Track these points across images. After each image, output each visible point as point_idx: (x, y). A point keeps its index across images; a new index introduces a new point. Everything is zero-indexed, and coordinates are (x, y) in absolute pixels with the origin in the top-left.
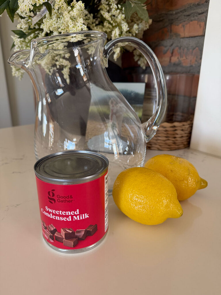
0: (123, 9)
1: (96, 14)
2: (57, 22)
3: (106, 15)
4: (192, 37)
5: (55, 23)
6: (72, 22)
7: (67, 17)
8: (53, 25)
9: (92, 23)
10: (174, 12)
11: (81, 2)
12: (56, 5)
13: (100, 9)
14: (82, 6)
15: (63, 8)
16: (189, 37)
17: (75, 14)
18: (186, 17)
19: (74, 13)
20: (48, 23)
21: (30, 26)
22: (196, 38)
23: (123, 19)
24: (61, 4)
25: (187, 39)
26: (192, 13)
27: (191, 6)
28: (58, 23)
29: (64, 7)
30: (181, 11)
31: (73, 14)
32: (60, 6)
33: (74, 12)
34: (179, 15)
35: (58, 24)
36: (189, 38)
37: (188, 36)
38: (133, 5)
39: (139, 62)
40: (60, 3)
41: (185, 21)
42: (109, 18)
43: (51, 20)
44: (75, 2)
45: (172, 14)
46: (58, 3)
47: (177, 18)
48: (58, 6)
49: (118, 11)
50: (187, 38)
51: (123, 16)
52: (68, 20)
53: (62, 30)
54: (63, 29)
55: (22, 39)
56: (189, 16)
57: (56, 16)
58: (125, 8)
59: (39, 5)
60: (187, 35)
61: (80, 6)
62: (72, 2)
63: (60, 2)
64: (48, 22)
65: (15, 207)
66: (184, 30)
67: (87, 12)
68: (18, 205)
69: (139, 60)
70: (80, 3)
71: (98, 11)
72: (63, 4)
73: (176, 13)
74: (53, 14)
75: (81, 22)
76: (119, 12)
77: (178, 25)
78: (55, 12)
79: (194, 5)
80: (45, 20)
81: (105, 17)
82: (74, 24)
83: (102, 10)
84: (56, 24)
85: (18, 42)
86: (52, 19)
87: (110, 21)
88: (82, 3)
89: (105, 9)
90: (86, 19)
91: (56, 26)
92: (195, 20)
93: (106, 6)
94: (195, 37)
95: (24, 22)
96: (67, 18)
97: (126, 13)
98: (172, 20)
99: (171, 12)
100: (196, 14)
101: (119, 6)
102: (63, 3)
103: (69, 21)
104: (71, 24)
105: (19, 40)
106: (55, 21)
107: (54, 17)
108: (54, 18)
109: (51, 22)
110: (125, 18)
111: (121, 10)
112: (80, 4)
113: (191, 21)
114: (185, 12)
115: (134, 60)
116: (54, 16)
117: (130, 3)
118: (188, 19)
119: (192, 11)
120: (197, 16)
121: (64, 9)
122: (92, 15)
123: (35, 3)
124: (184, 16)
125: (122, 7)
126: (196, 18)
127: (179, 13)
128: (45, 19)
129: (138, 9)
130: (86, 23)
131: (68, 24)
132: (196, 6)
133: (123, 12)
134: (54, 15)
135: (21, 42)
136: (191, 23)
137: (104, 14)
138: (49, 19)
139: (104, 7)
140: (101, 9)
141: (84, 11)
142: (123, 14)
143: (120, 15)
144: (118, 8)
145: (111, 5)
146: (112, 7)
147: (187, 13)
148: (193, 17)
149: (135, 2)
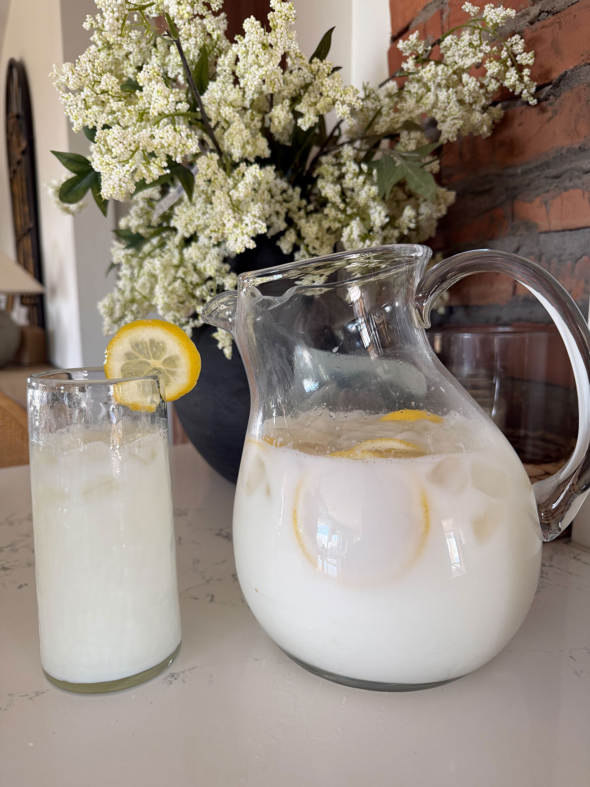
0: (375, 172)
1: (309, 187)
2: (204, 214)
3: (328, 190)
4: (570, 230)
5: (200, 215)
6: (232, 215)
7: (220, 202)
8: (193, 221)
9: (297, 210)
10: (519, 171)
11: (257, 167)
12: (200, 175)
13: (317, 176)
14: (258, 176)
15: (216, 181)
17: (242, 195)
18: (550, 181)
19: (240, 193)
20: (184, 216)
21: (150, 221)
23: (372, 196)
24: (211, 174)
25: (556, 235)
26: (567, 171)
27: (562, 154)
28: (207, 216)
29: (219, 180)
30: (537, 167)
31: (237, 195)
32: (209, 177)
33: (240, 190)
34: (532, 176)
35: (207, 218)
36: (561, 233)
37: (559, 228)
38: (398, 163)
40: (210, 172)
41: (548, 191)
42: (335, 198)
43: (191, 209)
44: (243, 167)
45: (512, 176)
46: (204, 173)
47: (529, 185)
49: (362, 178)
50: (557, 231)
51: (374, 189)
52: (222, 210)
53: (212, 231)
54: (215, 231)
55: (130, 251)
56: (557, 177)
57: (204, 199)
58: (378, 171)
59: (152, 181)
60: (556, 224)
61: (255, 177)
62: (238, 169)
63: (210, 169)
64: (185, 213)
66: (548, 213)
67: (283, 184)
70: (254, 170)
71: (314, 181)
72: (216, 174)
73: (525, 173)
74: (194, 196)
75: (254, 213)
76: (363, 181)
77: (530, 202)
78: (203, 191)
79: (569, 150)
80: (178, 209)
81: (325, 195)
82: (237, 218)
83: (323, 178)
84: (201, 218)
85: (121, 256)
86: (194, 205)
87: (338, 204)
89: (330, 176)
90: (286, 201)
91: (201, 222)
92: (575, 187)
93: (331, 169)
95: (137, 212)
96: (220, 207)
97: (380, 183)
98: (515, 188)
99: (511, 171)
100: (576, 174)
101: (365, 167)
102: (216, 171)
103: (226, 213)
104: (229, 220)
105: (124, 252)
106: (201, 212)
107: (199, 202)
108: (200, 205)
109: (190, 214)
110: (379, 194)
111: (369, 175)
112: (254, 173)
113: (566, 189)
114: (548, 168)
116: (199, 199)
117: (392, 157)
118: (557, 186)
119: (567, 166)
120: (579, 178)
121: (218, 184)
122: (298, 190)
123: (141, 179)
124: (547, 177)
125: (370, 169)
126: (578, 182)
127: (530, 171)
128: (180, 206)
129: (409, 172)
130: (282, 209)
131: (223, 219)
132: (575, 154)
133: (375, 180)
134: (200, 196)
135: (127, 258)
136: (565, 194)
137: (323, 188)
138: (188, 207)
139: (328, 171)
140: (321, 176)
142: (373, 184)
143: (367, 188)
144: (361, 172)
145: (344, 165)
146: (347, 169)
147: (553, 171)
148: (570, 181)
149: (404, 154)
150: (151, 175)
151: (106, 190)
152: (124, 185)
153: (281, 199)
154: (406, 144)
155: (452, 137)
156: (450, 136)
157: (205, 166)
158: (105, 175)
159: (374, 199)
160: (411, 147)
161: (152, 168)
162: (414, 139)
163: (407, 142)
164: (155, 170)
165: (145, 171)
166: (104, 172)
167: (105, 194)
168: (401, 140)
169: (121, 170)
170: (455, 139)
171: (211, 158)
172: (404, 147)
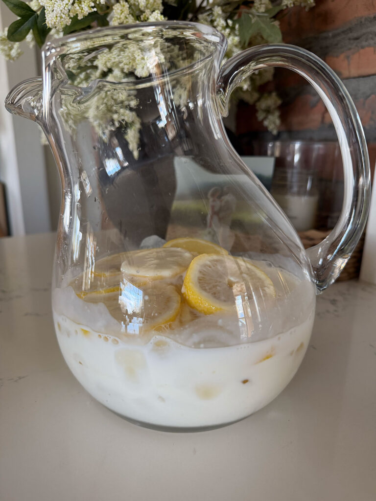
0: (237, 26)
4: (364, 77)
10: (330, 34)
11: (158, 13)
12: (116, 19)
16: (359, 77)
18: (352, 41)
22: (372, 77)
23: (235, 44)
24: (123, 18)
25: (354, 80)
26: (364, 34)
27: (361, 22)
30: (343, 32)
32: (122, 20)
34: (339, 38)
35: (121, 58)
36: (357, 79)
37: (356, 75)
38: (253, 21)
39: (266, 123)
40: (123, 16)
41: (350, 49)
44: (148, 13)
45: (326, 38)
46: (119, 17)
47: (337, 45)
48: (119, 21)
49: (228, 31)
50: (354, 78)
51: (237, 39)
53: (125, 64)
54: (127, 64)
56: (357, 39)
58: (240, 26)
59: (82, 17)
60: (354, 72)
61: (157, 19)
62: (144, 14)
63: (123, 14)
65: (16, 381)
66: (349, 65)
68: (20, 378)
69: (265, 118)
70: (156, 14)
72: (127, 18)
73: (334, 36)
76: (228, 32)
77: (337, 57)
79: (366, 19)
88: (159, 15)
92: (369, 46)
94: (369, 76)
97: (241, 35)
98: (327, 47)
99: (324, 35)
100: (371, 36)
101: (230, 22)
102: (127, 16)
110: (240, 42)
111: (233, 29)
112: (156, 17)
113: (363, 47)
114: (351, 32)
115: (256, 118)
117: (249, 17)
118: (356, 46)
119: (364, 31)
120: (372, 39)
123: (75, 15)
124: (350, 39)
125: (234, 24)
126: (372, 42)
127: (338, 34)
129: (263, 25)
132: (371, 22)
133: (237, 32)
136: (362, 51)
142: (236, 35)
143: (231, 38)
144: (227, 26)
145: (215, 20)
146: (217, 23)
147: (355, 34)
148: (366, 41)
149: (258, 14)
150: (83, 11)
151: (50, 19)
152: (63, 16)
154: (258, 8)
155: (291, 4)
156: (289, 3)
157: (119, 11)
158: (48, 8)
159: (236, 46)
160: (262, 9)
161: (83, 6)
162: (264, 4)
163: (259, 6)
164: (86, 7)
165: (78, 8)
166: (48, 5)
167: (50, 22)
168: (255, 4)
169: (61, 4)
170: (292, 5)
171: (124, 6)
172: (257, 10)
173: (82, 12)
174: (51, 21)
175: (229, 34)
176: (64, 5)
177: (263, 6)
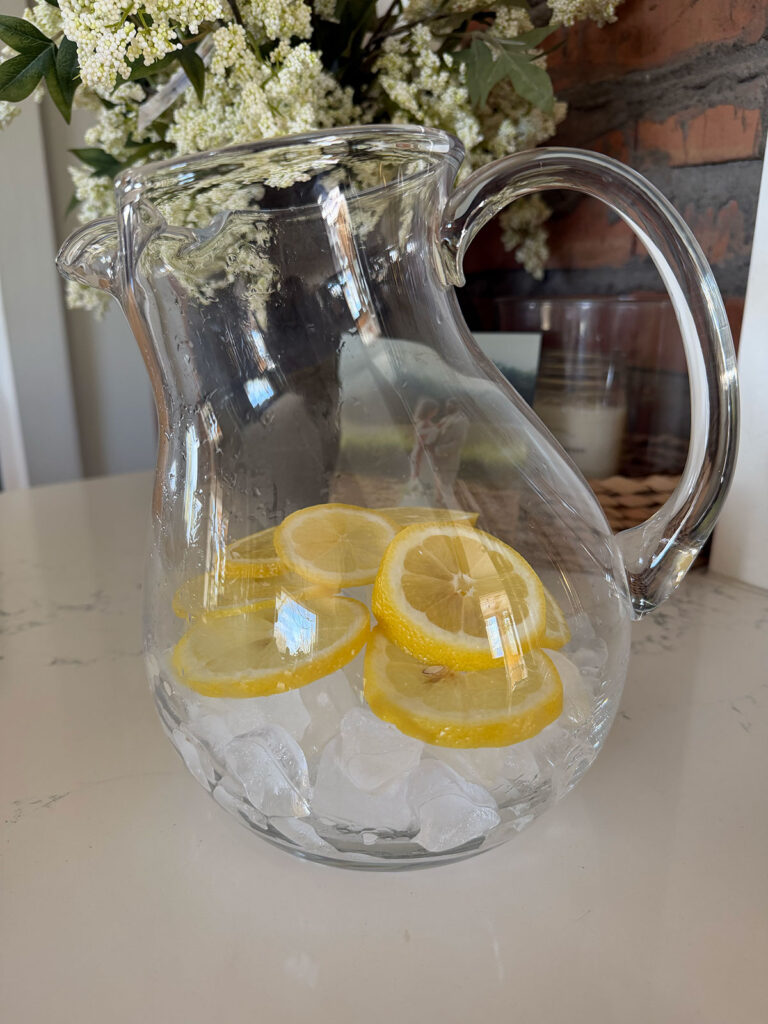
0: (462, 67)
1: (365, 87)
2: (221, 121)
3: (401, 92)
4: (714, 164)
5: (215, 122)
6: (272, 120)
7: (252, 101)
8: (206, 131)
9: (349, 121)
10: (648, 77)
11: (305, 49)
12: (219, 58)
13: (379, 71)
14: (309, 61)
15: (242, 69)
16: (705, 164)
17: (285, 90)
18: (691, 93)
19: (281, 86)
20: (191, 124)
21: (130, 134)
22: (729, 164)
23: (459, 103)
24: (234, 58)
25: (694, 170)
26: (714, 79)
27: (709, 54)
28: (227, 123)
29: (247, 66)
30: (673, 72)
31: (278, 89)
32: (231, 62)
33: (282, 82)
34: (665, 85)
35: (227, 127)
36: (702, 168)
37: (700, 160)
38: (496, 54)
39: (521, 256)
40: (233, 54)
41: (687, 108)
42: (410, 102)
43: (200, 113)
44: (284, 47)
45: (639, 84)
46: (225, 54)
47: (660, 98)
48: (225, 62)
49: (444, 75)
50: (696, 166)
51: (462, 93)
52: (258, 111)
55: (103, 180)
56: (701, 87)
57: (220, 98)
58: (467, 65)
59: (153, 61)
60: (695, 154)
61: (303, 62)
62: (276, 50)
63: (233, 49)
64: (192, 119)
66: (685, 139)
67: (330, 82)
68: (55, 799)
69: (519, 246)
70: (302, 51)
71: (372, 79)
72: (241, 57)
73: (656, 80)
74: (207, 91)
75: (304, 117)
76: (446, 79)
77: (662, 122)
78: (218, 85)
79: (719, 49)
80: (179, 113)
81: (396, 98)
82: (279, 125)
83: (387, 73)
84: (217, 126)
85: (89, 188)
86: (205, 108)
87: (413, 112)
88: (308, 53)
89: (397, 71)
90: (330, 107)
91: (218, 132)
92: (725, 102)
93: (399, 61)
94: (724, 162)
95: (110, 119)
96: (254, 106)
97: (471, 84)
98: (641, 102)
99: (637, 77)
100: (728, 82)
101: (448, 59)
102: (242, 53)
103: (263, 116)
104: (268, 128)
105: (92, 182)
106: (217, 117)
107: (213, 103)
108: (214, 107)
109: (200, 120)
110: (469, 101)
111: (454, 71)
112: (303, 56)
113: (712, 105)
114: (689, 74)
115: (502, 245)
116: (212, 98)
117: (486, 46)
118: (700, 102)
119: (715, 72)
120: (731, 88)
121: (245, 73)
122: (350, 91)
123: (137, 57)
124: (686, 87)
125: (456, 63)
126: (729, 95)
127: (664, 77)
128: (181, 110)
130: (328, 119)
131: (260, 125)
132: (728, 54)
133: (462, 79)
134: (213, 94)
135: (98, 191)
136: (710, 112)
137: (391, 87)
138: (194, 111)
139: (394, 64)
140: (383, 71)
141: (322, 77)
142: (461, 85)
143: (451, 90)
144: (443, 66)
145: (418, 55)
146: (423, 61)
147: (695, 79)
148: (719, 92)
149: (504, 42)
150: (154, 51)
151: (90, 70)
152: (117, 64)
153: (325, 105)
154: (504, 27)
155: (569, 19)
156: (566, 17)
157: (226, 44)
158: (84, 46)
159: (461, 107)
160: (512, 32)
161: (155, 40)
162: (516, 19)
163: (506, 24)
164: (160, 43)
165: (144, 44)
166: (84, 41)
167: (88, 77)
168: (498, 21)
169: (112, 39)
170: (572, 23)
171: (235, 33)
172: (501, 32)
173: (152, 53)
174: (92, 74)
175: (447, 82)
176: (118, 43)
177: (515, 23)
